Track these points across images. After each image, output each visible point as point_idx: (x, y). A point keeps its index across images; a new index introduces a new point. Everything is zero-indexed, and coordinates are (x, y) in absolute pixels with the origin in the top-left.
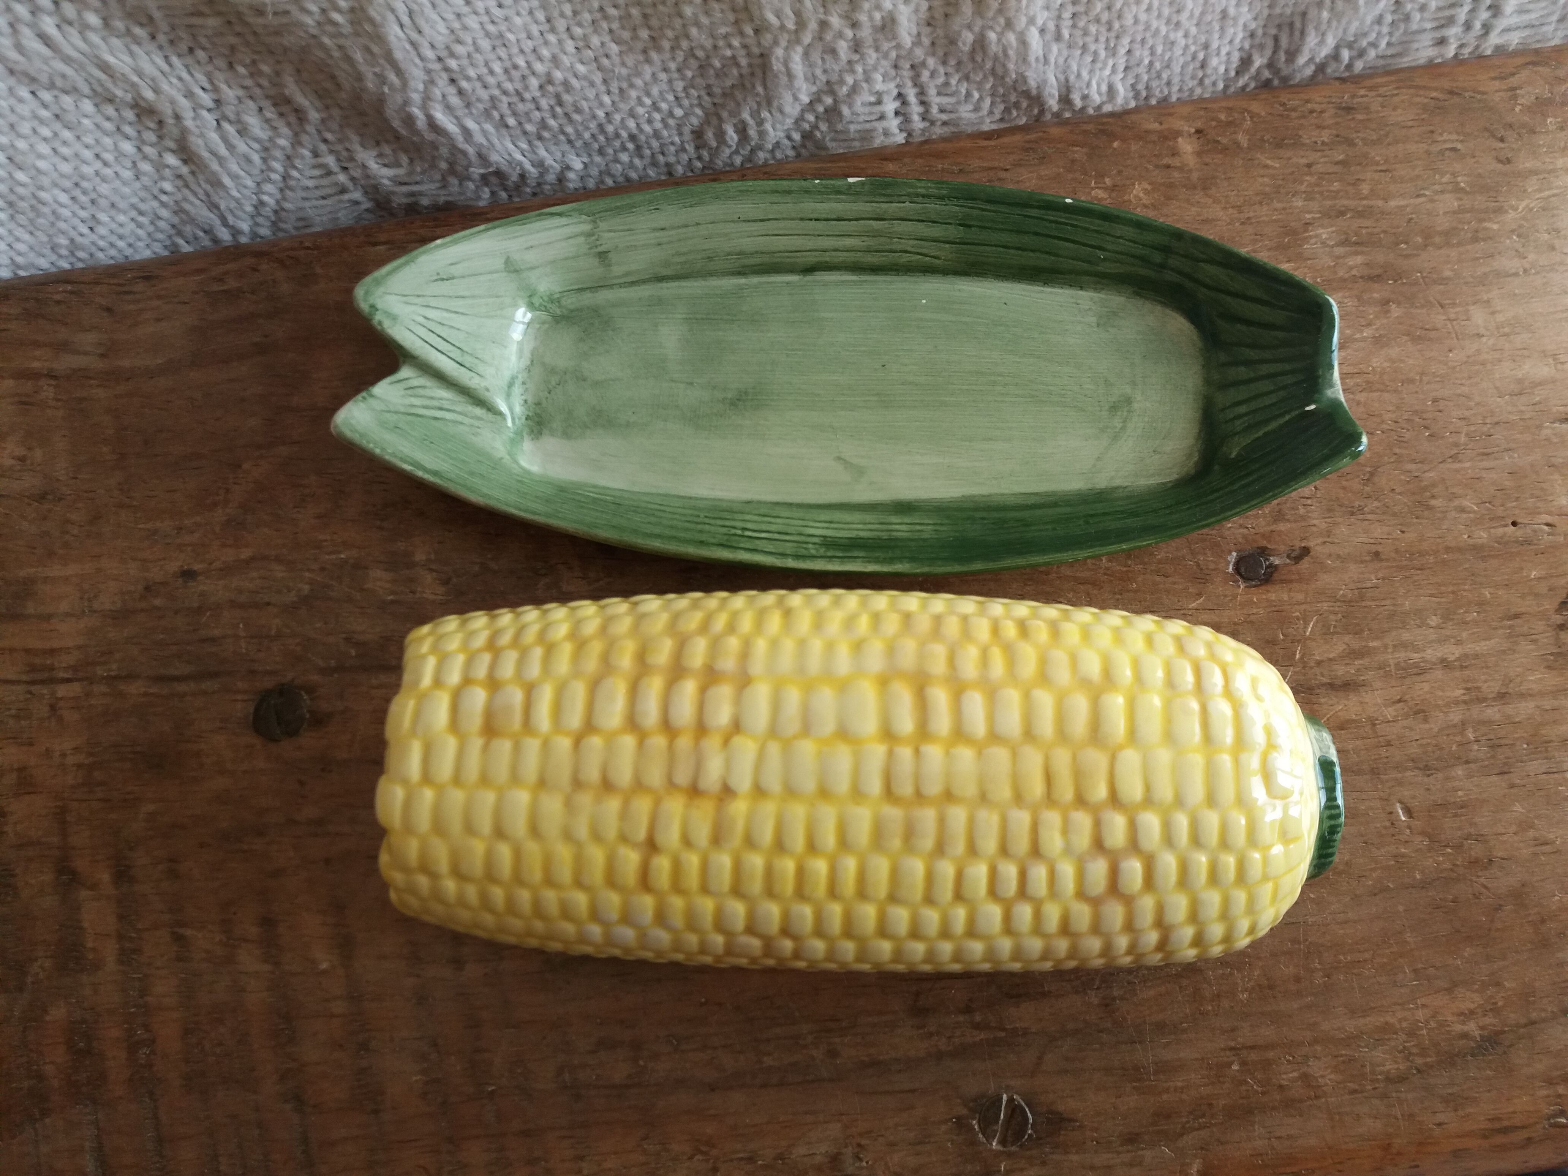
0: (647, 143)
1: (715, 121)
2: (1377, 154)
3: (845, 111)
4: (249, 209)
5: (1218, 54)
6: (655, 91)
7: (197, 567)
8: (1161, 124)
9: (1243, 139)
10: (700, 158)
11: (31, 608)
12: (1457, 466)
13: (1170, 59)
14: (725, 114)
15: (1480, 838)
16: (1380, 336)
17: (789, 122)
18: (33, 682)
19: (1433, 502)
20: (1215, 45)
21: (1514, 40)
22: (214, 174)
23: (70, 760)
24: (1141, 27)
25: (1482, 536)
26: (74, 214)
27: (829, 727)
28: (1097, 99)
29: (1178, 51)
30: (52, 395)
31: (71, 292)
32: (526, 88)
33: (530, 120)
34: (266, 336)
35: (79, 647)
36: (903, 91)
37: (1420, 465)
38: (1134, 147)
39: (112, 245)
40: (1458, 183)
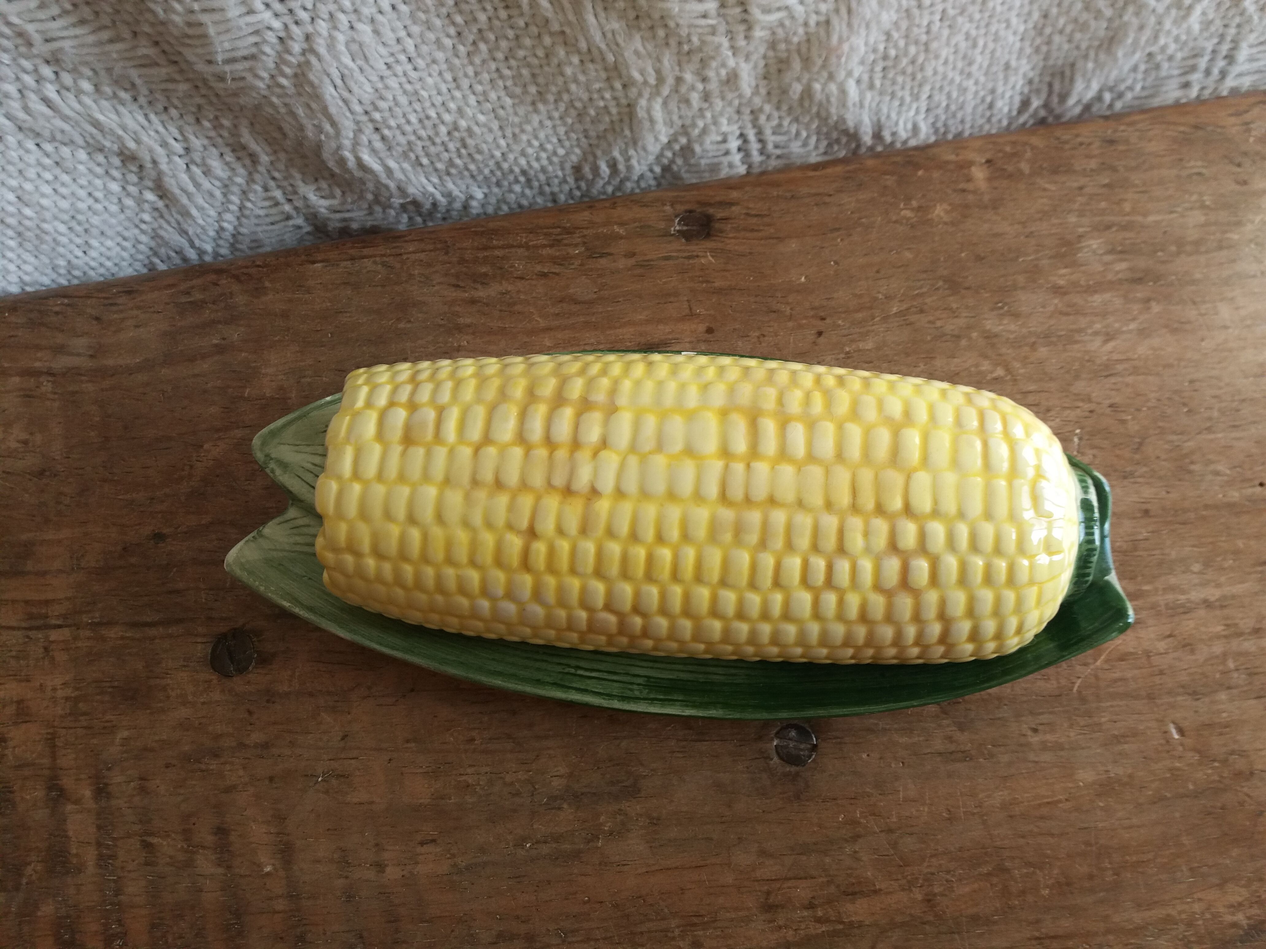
0: (536, 176)
1: (591, 158)
2: (1136, 178)
3: (697, 148)
4: (212, 233)
5: (1003, 97)
6: (542, 135)
7: (166, 531)
8: (957, 155)
9: (1025, 167)
10: (578, 188)
11: (30, 566)
12: (1211, 436)
13: (963, 102)
14: (599, 153)
15: (1242, 754)
16: (1144, 329)
17: (651, 158)
18: (30, 629)
19: (1192, 467)
20: (1000, 90)
21: (1246, 83)
22: (183, 206)
23: (60, 693)
24: (939, 77)
25: (1235, 495)
26: (71, 241)
27: (678, 447)
28: (903, 135)
29: (970, 96)
30: (50, 389)
31: (68, 305)
32: (437, 134)
33: (440, 160)
34: (224, 339)
35: (68, 599)
36: (745, 132)
37: (1180, 437)
38: (936, 174)
39: (101, 265)
40: (1204, 201)
